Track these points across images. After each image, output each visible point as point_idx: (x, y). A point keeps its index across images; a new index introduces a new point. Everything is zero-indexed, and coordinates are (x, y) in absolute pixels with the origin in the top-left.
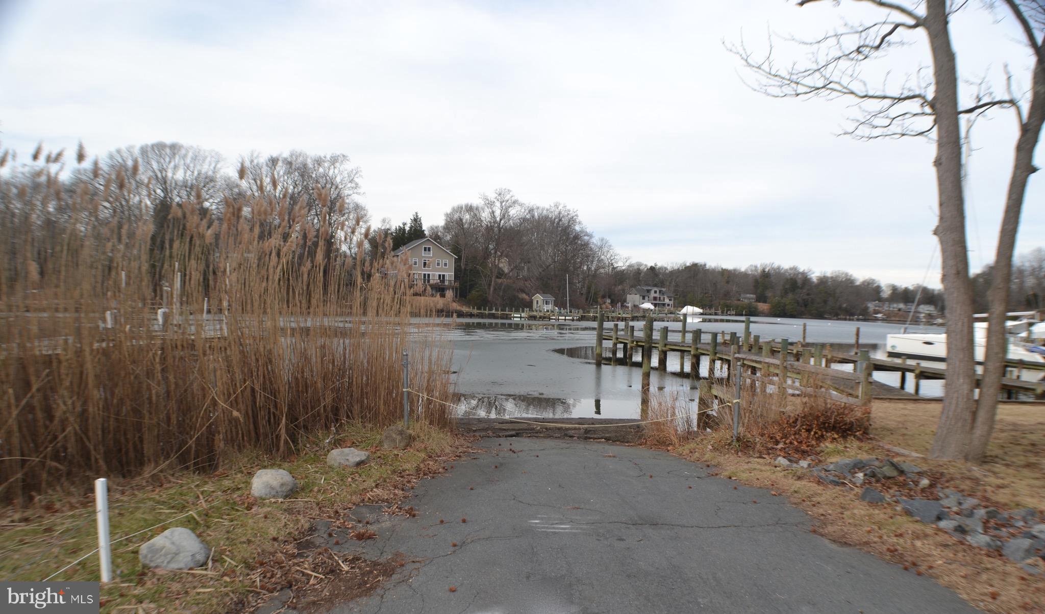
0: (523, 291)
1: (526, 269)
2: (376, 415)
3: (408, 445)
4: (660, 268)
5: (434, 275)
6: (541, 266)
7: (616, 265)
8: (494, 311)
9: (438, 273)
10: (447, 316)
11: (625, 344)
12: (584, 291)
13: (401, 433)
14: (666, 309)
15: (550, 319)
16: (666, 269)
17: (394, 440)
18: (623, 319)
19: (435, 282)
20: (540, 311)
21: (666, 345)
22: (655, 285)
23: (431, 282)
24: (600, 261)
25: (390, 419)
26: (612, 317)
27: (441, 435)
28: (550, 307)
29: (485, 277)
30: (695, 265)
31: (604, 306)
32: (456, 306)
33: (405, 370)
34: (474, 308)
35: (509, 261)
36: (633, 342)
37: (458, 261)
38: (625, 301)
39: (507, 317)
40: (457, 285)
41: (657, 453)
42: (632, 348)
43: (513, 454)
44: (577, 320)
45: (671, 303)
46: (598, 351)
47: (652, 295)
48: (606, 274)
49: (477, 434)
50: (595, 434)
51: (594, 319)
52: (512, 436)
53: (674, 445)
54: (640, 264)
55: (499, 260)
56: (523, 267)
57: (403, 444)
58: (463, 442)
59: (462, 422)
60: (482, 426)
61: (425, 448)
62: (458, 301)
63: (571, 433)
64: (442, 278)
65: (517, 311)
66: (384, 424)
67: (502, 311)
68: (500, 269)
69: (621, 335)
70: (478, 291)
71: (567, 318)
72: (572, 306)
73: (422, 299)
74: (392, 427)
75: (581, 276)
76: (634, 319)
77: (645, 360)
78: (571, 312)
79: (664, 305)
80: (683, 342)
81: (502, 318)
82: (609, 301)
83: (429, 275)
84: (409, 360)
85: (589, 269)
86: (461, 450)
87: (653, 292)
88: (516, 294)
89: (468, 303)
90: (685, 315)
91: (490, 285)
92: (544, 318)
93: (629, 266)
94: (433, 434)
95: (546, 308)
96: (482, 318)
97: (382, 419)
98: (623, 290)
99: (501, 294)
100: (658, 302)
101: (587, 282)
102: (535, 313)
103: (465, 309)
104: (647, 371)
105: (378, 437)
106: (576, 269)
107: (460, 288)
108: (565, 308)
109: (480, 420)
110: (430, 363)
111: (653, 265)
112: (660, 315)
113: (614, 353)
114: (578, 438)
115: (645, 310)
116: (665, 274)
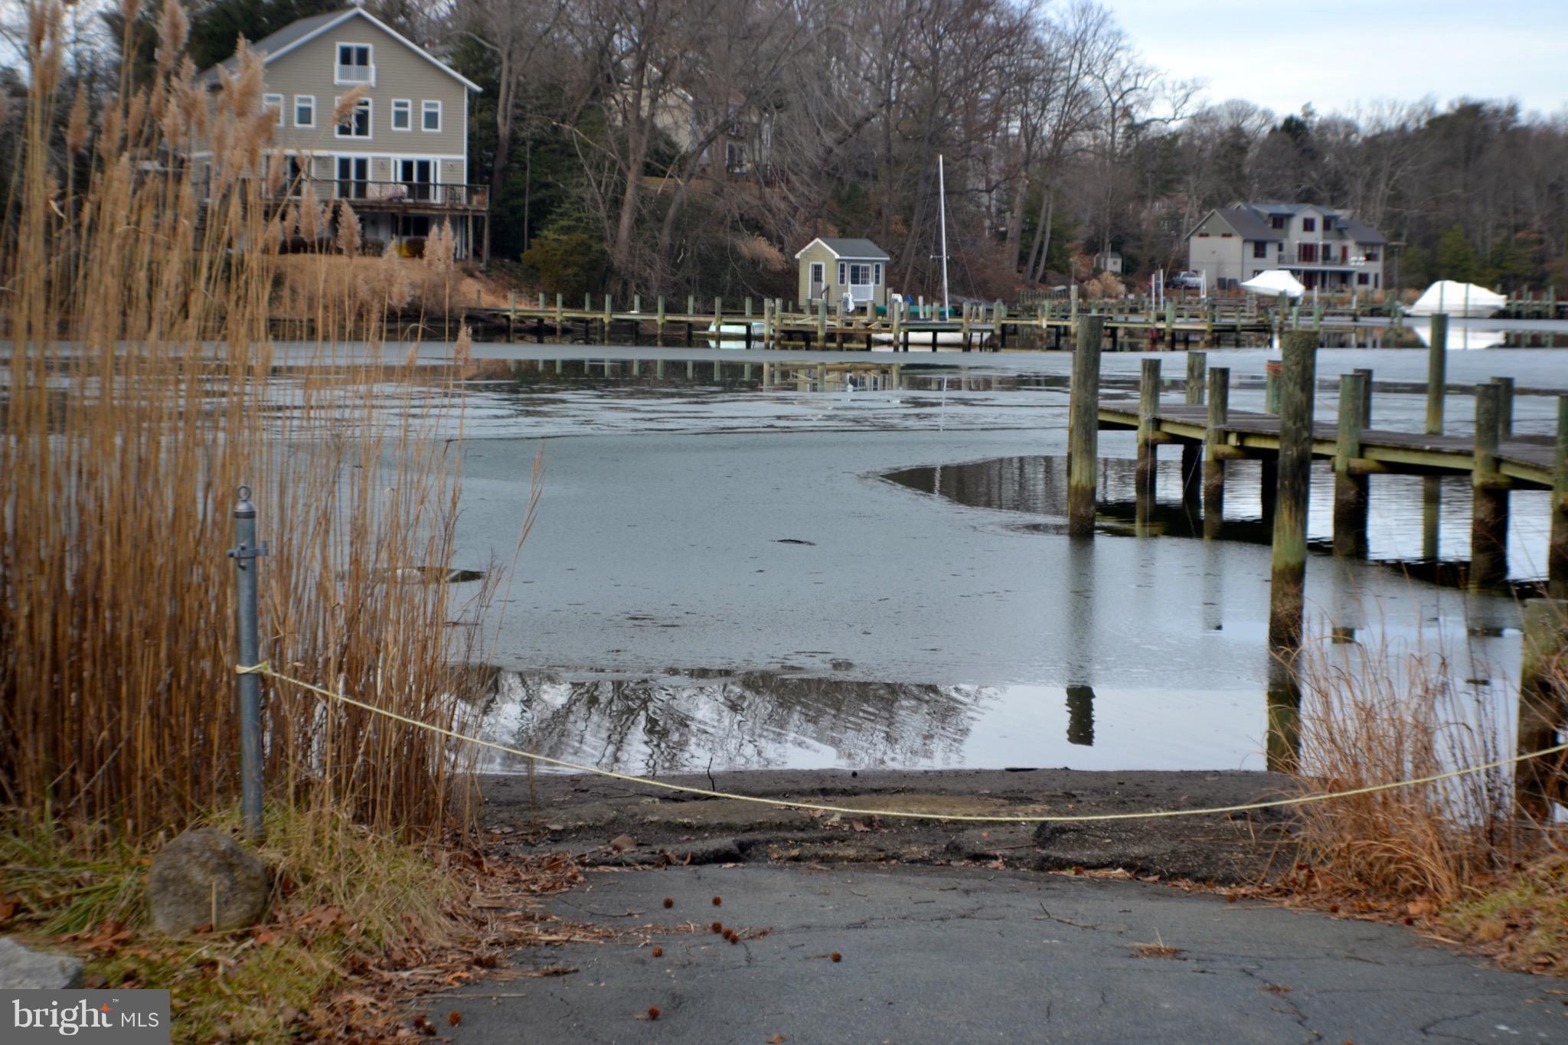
0: (756, 227)
1: (767, 135)
2: (120, 779)
3: (258, 918)
4: (1325, 127)
5: (382, 165)
6: (831, 124)
7: (1141, 115)
8: (635, 314)
9: (399, 157)
10: (431, 336)
11: (1192, 448)
12: (1012, 224)
13: (228, 862)
14: (1356, 293)
15: (870, 343)
16: (1351, 127)
17: (197, 897)
18: (1177, 340)
19: (389, 192)
20: (830, 311)
21: (1363, 448)
22: (1308, 198)
23: (373, 192)
24: (1075, 97)
25: (180, 799)
26: (1130, 333)
27: (410, 867)
28: (869, 292)
29: (598, 168)
30: (1470, 114)
31: (1094, 286)
32: (476, 293)
33: (244, 581)
34: (551, 301)
35: (697, 103)
36: (1223, 436)
37: (483, 103)
38: (1182, 263)
39: (692, 337)
40: (481, 203)
41: (1366, 931)
42: (1220, 462)
43: (726, 946)
44: (982, 346)
45: (1375, 268)
46: (1079, 476)
47: (1296, 236)
48: (1103, 152)
49: (570, 850)
50: (1081, 843)
51: (1057, 339)
52: (720, 857)
53: (1435, 895)
54: (1241, 111)
55: (654, 100)
56: (758, 126)
57: (236, 913)
58: (507, 892)
59: (503, 795)
60: (590, 811)
61: (338, 929)
62: (487, 273)
63: (976, 840)
64: (417, 175)
65: (732, 310)
66: (155, 822)
67: (668, 309)
68: (657, 134)
69: (1173, 409)
70: (567, 230)
71: (942, 337)
72: (962, 285)
73: (321, 264)
74: (187, 837)
75: (997, 164)
76: (1221, 337)
77: (1283, 516)
78: (957, 312)
79: (1344, 277)
80: (1435, 434)
81: (670, 342)
82: (1113, 264)
83: (362, 164)
84: (260, 537)
85: (1030, 132)
86: (496, 930)
87: (1297, 224)
88: (729, 239)
89: (529, 280)
90: (1440, 322)
91: (617, 203)
92: (847, 337)
93: (1198, 119)
94: (373, 864)
95: (853, 295)
96: (588, 342)
97: (147, 796)
98: (1175, 219)
99: (665, 239)
100: (1317, 266)
101: (1022, 187)
102: (807, 320)
103: (514, 305)
104: (1293, 561)
105: (127, 879)
106: (975, 132)
107: (496, 220)
108: (933, 295)
109: (580, 787)
110: (359, 533)
111: (1298, 113)
112: (1329, 321)
113: (1147, 482)
114: (1009, 862)
115: (1269, 302)
116: (1346, 150)
